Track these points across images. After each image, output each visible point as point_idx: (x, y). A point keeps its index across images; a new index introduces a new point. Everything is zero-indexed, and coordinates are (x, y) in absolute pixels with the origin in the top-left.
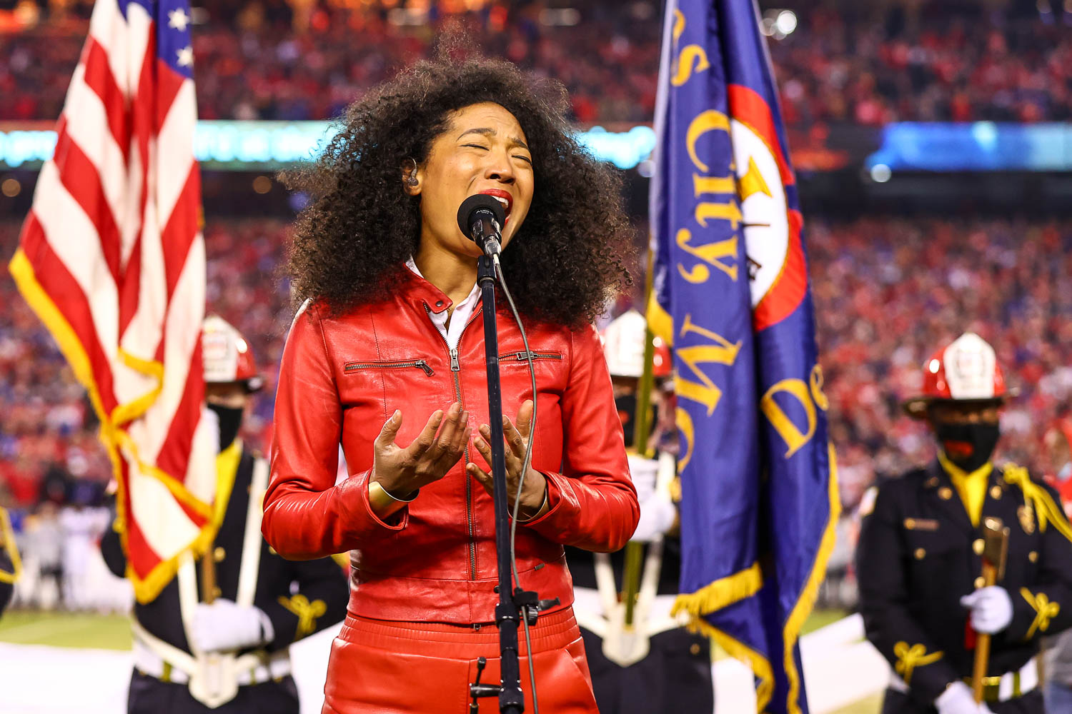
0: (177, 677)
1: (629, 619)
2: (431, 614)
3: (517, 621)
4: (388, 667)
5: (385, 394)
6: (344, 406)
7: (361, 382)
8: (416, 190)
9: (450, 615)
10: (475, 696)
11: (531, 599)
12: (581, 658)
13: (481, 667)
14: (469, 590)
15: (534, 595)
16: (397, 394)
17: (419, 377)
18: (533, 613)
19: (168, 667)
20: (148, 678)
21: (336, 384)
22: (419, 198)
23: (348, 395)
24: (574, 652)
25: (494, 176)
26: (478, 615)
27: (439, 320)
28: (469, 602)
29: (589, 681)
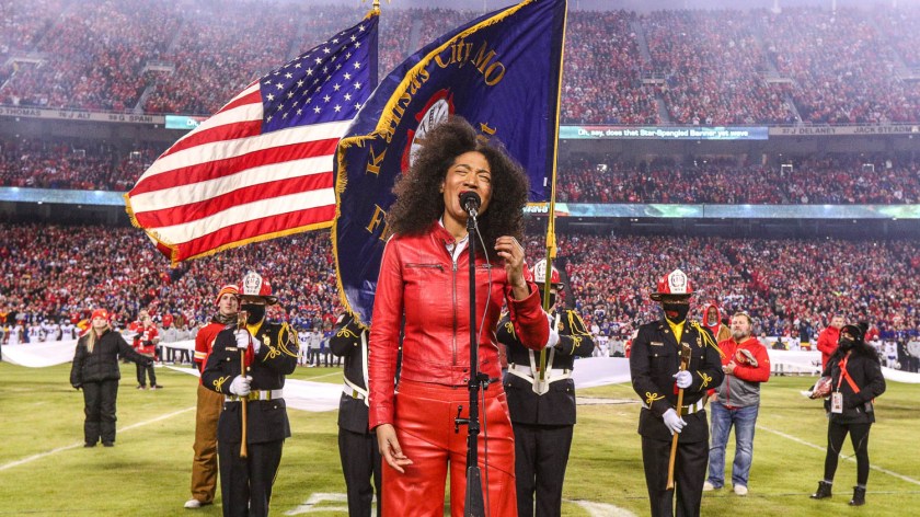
0: (359, 397)
1: (542, 377)
2: (435, 380)
3: (478, 389)
4: (414, 404)
5: (422, 279)
6: (404, 283)
7: (412, 272)
8: (442, 191)
9: (443, 381)
10: (457, 424)
11: (485, 378)
12: (505, 402)
13: (460, 410)
14: (452, 370)
15: (487, 376)
16: (427, 279)
17: (438, 272)
18: (486, 384)
19: (356, 393)
20: (348, 397)
21: (401, 272)
22: (442, 195)
23: (406, 278)
24: (500, 399)
25: (466, 185)
26: (456, 381)
27: (450, 249)
28: (452, 375)
29: (507, 413)
